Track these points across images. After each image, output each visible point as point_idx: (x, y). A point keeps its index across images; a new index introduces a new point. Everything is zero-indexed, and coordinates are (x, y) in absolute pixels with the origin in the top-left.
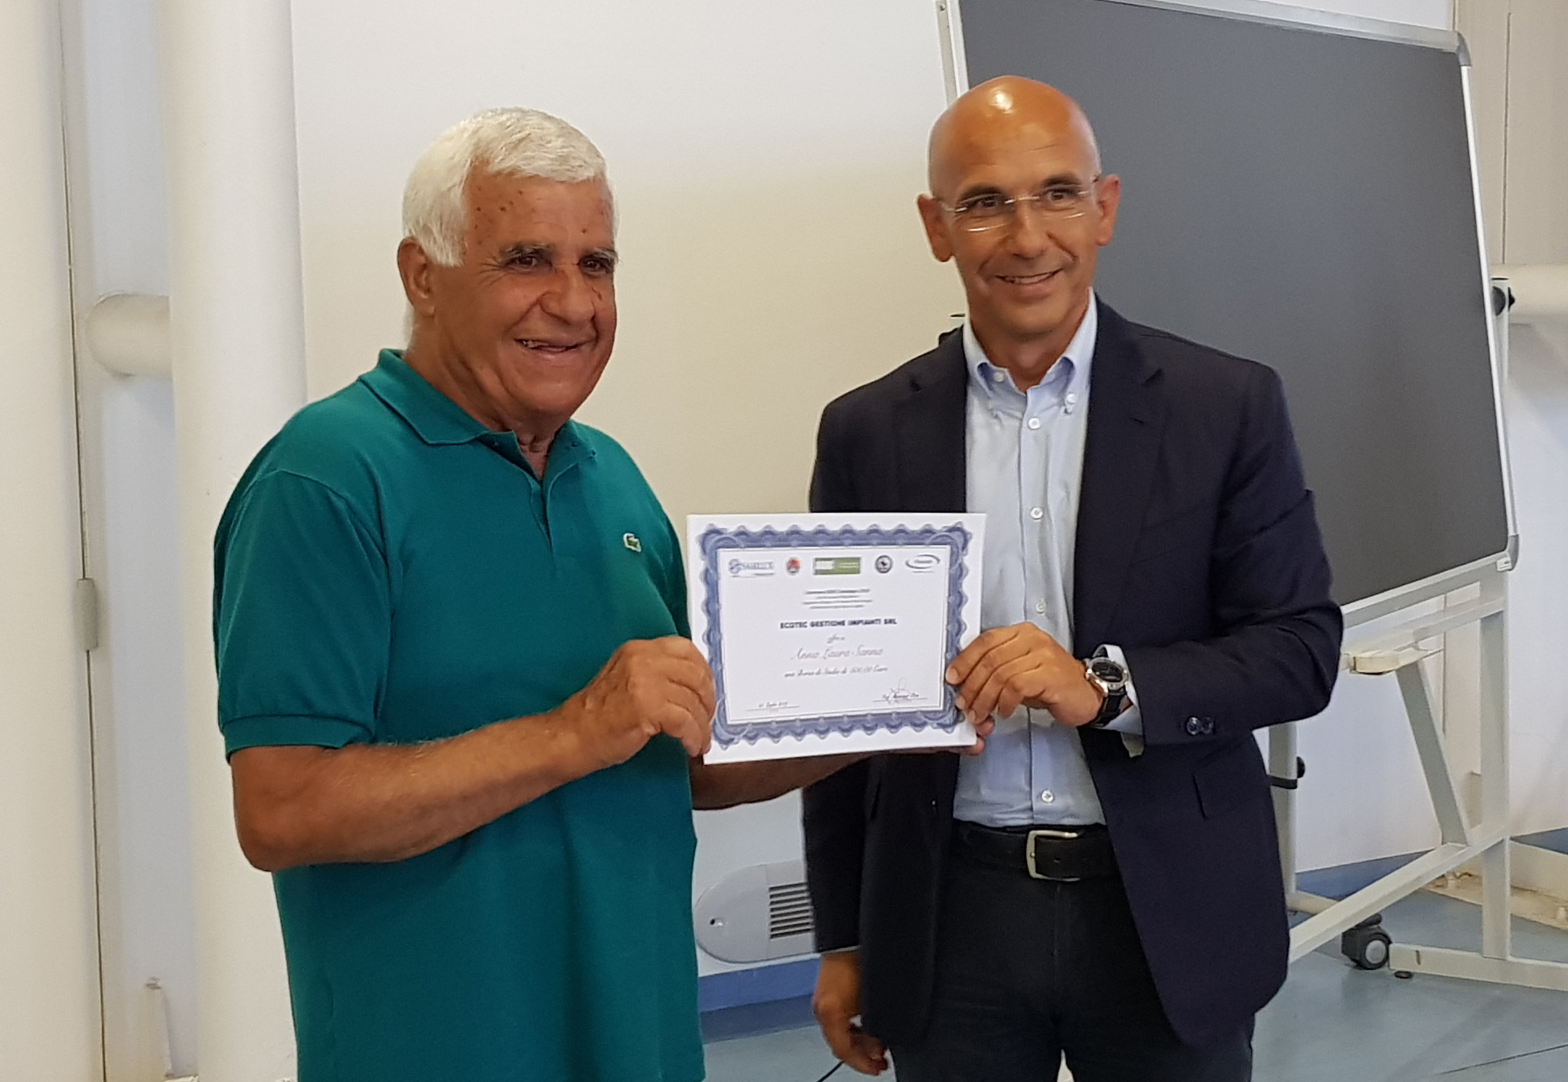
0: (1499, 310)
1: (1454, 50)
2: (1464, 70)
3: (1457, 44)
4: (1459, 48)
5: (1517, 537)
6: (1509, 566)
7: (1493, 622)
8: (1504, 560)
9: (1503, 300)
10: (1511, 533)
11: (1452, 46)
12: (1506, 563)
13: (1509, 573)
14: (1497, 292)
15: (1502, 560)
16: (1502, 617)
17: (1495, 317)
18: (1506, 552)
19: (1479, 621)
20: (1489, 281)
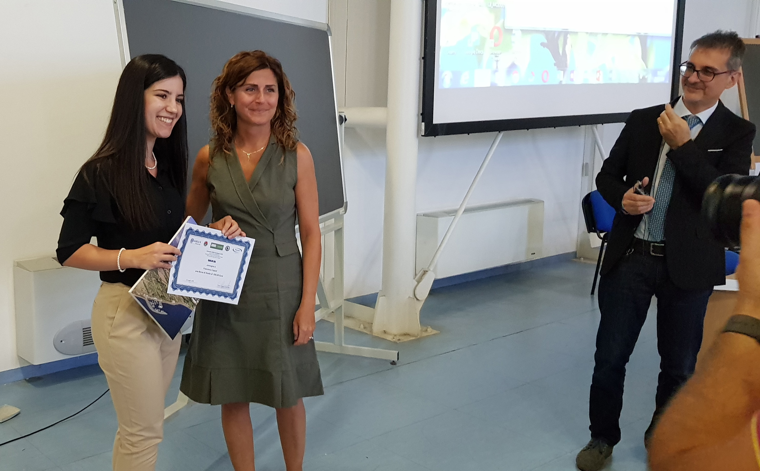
0: (341, 123)
1: (326, 30)
2: (329, 37)
3: (327, 28)
4: (328, 29)
5: (347, 202)
6: (344, 212)
7: (339, 232)
8: (342, 210)
9: (343, 120)
10: (345, 201)
11: (325, 28)
12: (343, 211)
13: (344, 215)
14: (341, 117)
15: (341, 210)
16: (342, 230)
17: (340, 125)
18: (343, 208)
19: (334, 232)
20: (338, 113)
